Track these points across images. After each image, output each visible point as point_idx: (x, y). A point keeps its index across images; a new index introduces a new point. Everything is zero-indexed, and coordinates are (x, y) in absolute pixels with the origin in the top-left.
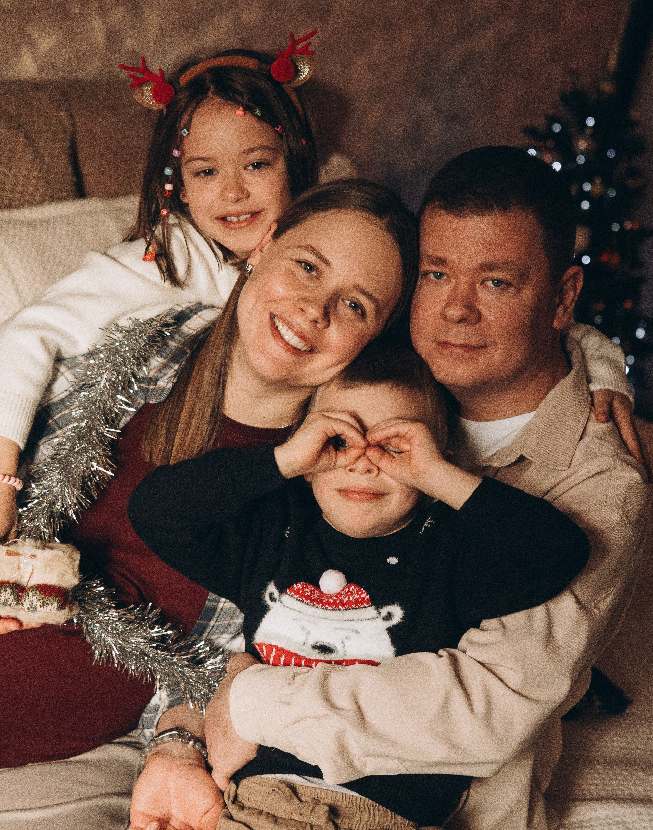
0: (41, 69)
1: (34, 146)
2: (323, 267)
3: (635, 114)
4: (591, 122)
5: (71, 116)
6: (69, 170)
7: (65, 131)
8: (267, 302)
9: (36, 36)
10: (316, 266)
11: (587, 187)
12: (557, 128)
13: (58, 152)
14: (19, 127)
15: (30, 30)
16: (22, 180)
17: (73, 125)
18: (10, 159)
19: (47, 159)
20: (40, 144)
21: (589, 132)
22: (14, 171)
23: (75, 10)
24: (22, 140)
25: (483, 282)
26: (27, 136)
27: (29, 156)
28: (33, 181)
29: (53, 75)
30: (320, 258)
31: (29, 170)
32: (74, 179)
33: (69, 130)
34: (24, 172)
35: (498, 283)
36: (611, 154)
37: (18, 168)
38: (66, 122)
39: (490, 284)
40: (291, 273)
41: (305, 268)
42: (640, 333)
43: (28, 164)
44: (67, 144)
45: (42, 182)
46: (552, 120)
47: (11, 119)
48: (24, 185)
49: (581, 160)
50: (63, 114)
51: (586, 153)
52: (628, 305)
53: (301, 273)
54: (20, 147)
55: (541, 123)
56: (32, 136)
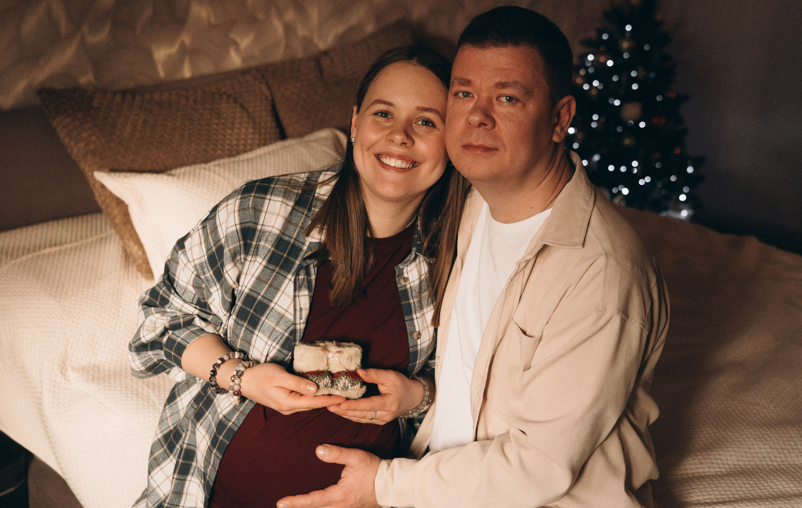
0: (244, 60)
1: (248, 113)
2: (391, 109)
3: (659, 17)
4: (628, 28)
5: (269, 87)
6: (274, 124)
7: (267, 99)
8: (369, 149)
9: (238, 39)
10: (386, 110)
11: (634, 74)
12: (605, 37)
13: (264, 113)
14: (236, 101)
15: (232, 35)
16: (243, 137)
17: (272, 94)
18: (233, 124)
19: (258, 120)
20: (251, 110)
21: (628, 35)
22: (237, 131)
23: (260, 16)
24: (238, 109)
25: (498, 99)
26: (242, 107)
27: (245, 120)
28: (250, 136)
29: (253, 63)
30: (385, 104)
31: (247, 129)
32: (278, 130)
33: (270, 98)
34: (244, 131)
35: (511, 99)
36: (647, 48)
37: (238, 129)
38: (267, 93)
39: (504, 99)
40: (377, 123)
41: (382, 116)
42: (690, 170)
43: (245, 125)
44: (269, 108)
45: (257, 136)
46: (601, 32)
47: (229, 96)
48: (245, 140)
49: (626, 56)
50: (264, 87)
51: (629, 50)
52: (677, 151)
53: (381, 120)
54: (238, 115)
55: (593, 35)
56: (246, 105)
